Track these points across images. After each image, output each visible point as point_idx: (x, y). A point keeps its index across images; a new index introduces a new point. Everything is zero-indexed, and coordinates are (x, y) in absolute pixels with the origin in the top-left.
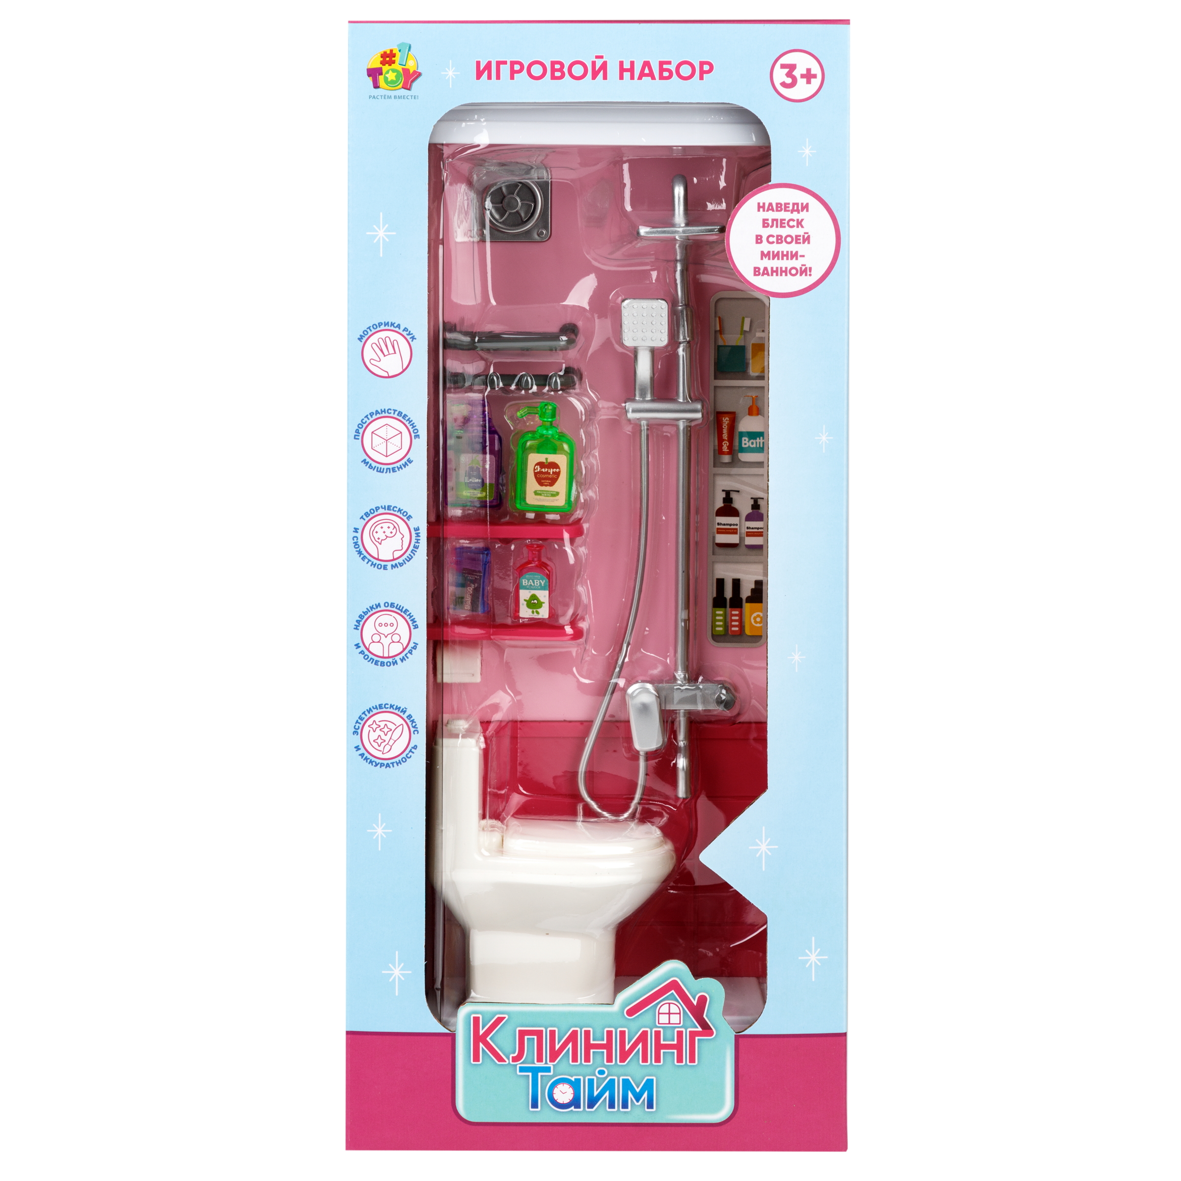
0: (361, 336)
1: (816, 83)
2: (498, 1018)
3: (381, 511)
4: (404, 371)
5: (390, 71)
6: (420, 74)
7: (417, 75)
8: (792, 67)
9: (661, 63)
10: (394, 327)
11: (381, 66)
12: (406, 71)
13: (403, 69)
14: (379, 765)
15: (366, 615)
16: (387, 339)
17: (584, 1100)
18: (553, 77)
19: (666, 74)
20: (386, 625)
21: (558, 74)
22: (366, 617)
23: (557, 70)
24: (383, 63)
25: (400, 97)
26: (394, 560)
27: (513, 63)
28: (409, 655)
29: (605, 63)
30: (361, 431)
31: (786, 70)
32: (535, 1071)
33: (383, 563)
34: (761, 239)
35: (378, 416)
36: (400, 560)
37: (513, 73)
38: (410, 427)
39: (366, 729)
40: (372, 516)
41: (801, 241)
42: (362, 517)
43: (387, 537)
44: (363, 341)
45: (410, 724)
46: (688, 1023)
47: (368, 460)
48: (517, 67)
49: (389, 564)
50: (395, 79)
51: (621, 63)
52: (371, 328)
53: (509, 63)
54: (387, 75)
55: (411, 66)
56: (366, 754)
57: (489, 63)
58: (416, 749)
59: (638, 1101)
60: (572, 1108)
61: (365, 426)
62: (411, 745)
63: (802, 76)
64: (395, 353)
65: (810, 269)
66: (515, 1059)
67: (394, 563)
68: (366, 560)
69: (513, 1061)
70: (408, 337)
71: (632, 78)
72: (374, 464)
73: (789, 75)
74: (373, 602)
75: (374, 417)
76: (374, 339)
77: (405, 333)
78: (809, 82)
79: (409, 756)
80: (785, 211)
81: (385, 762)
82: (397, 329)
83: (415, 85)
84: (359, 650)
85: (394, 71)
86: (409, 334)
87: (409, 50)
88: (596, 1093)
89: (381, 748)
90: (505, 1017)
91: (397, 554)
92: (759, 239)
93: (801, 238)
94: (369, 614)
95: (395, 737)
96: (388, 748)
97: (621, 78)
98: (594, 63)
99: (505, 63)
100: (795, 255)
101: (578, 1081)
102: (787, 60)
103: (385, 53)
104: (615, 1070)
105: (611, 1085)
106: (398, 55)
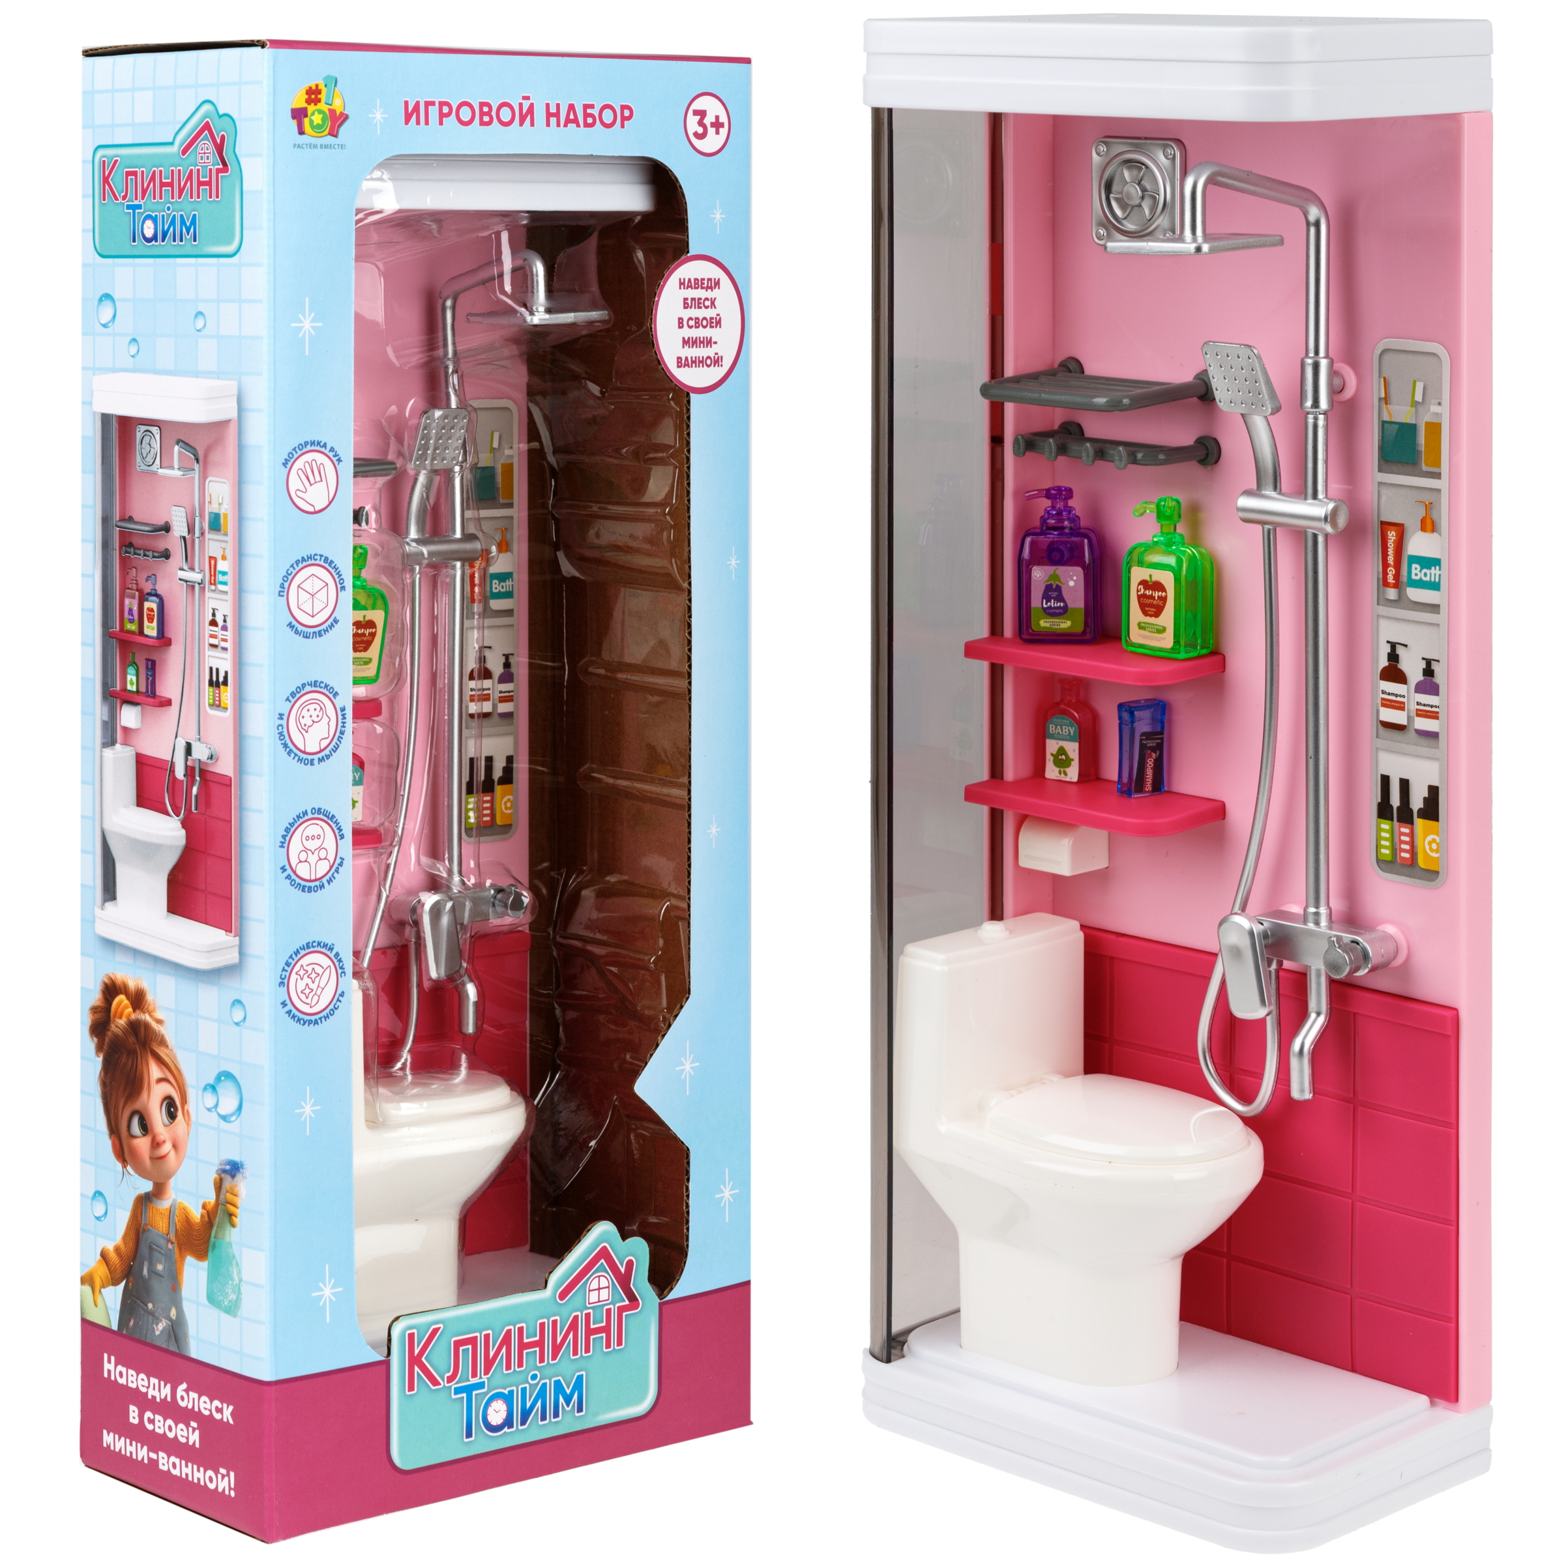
0: (286, 460)
1: (724, 131)
2: (434, 1330)
3: (308, 688)
4: (330, 503)
5: (316, 113)
6: (347, 117)
7: (344, 117)
8: (702, 114)
9: (586, 107)
10: (321, 447)
11: (305, 105)
12: (332, 112)
13: (329, 110)
14: (307, 1023)
15: (292, 827)
16: (314, 462)
17: (517, 1417)
18: (482, 123)
19: (590, 120)
20: (313, 838)
21: (486, 119)
22: (292, 830)
23: (486, 114)
24: (308, 101)
25: (326, 147)
26: (321, 751)
27: (442, 104)
28: (336, 875)
29: (532, 105)
30: (286, 585)
31: (698, 118)
32: (470, 1390)
33: (310, 757)
34: (682, 323)
35: (305, 564)
36: (327, 752)
37: (442, 116)
38: (336, 577)
39: (294, 977)
40: (298, 695)
41: (714, 325)
42: (288, 699)
43: (314, 722)
44: (289, 466)
45: (337, 964)
46: (617, 1297)
47: (294, 623)
48: (446, 110)
49: (316, 757)
50: (320, 122)
51: (548, 105)
52: (297, 449)
53: (437, 104)
54: (313, 118)
55: (338, 106)
56: (294, 1011)
57: (418, 103)
58: (342, 996)
59: (568, 1406)
60: (506, 1429)
61: (290, 577)
62: (339, 992)
63: (713, 125)
64: (321, 481)
65: (722, 357)
66: (450, 1379)
67: (320, 755)
68: (293, 755)
69: (447, 1382)
70: (335, 459)
71: (558, 125)
72: (300, 628)
73: (701, 123)
74: (300, 811)
75: (301, 566)
76: (299, 464)
77: (331, 454)
78: (717, 133)
79: (336, 1006)
80: (702, 288)
81: (313, 1018)
82: (323, 450)
83: (342, 130)
84: (286, 874)
85: (320, 112)
86: (335, 456)
87: (335, 86)
88: (528, 1405)
89: (308, 1001)
90: (439, 1328)
91: (324, 743)
92: (681, 324)
93: (714, 321)
94: (296, 825)
95: (322, 985)
96: (316, 998)
97: (548, 125)
98: (521, 105)
99: (433, 103)
100: (709, 342)
101: (511, 1392)
102: (697, 105)
103: (310, 88)
104: (548, 1372)
105: (543, 1392)
106: (324, 90)
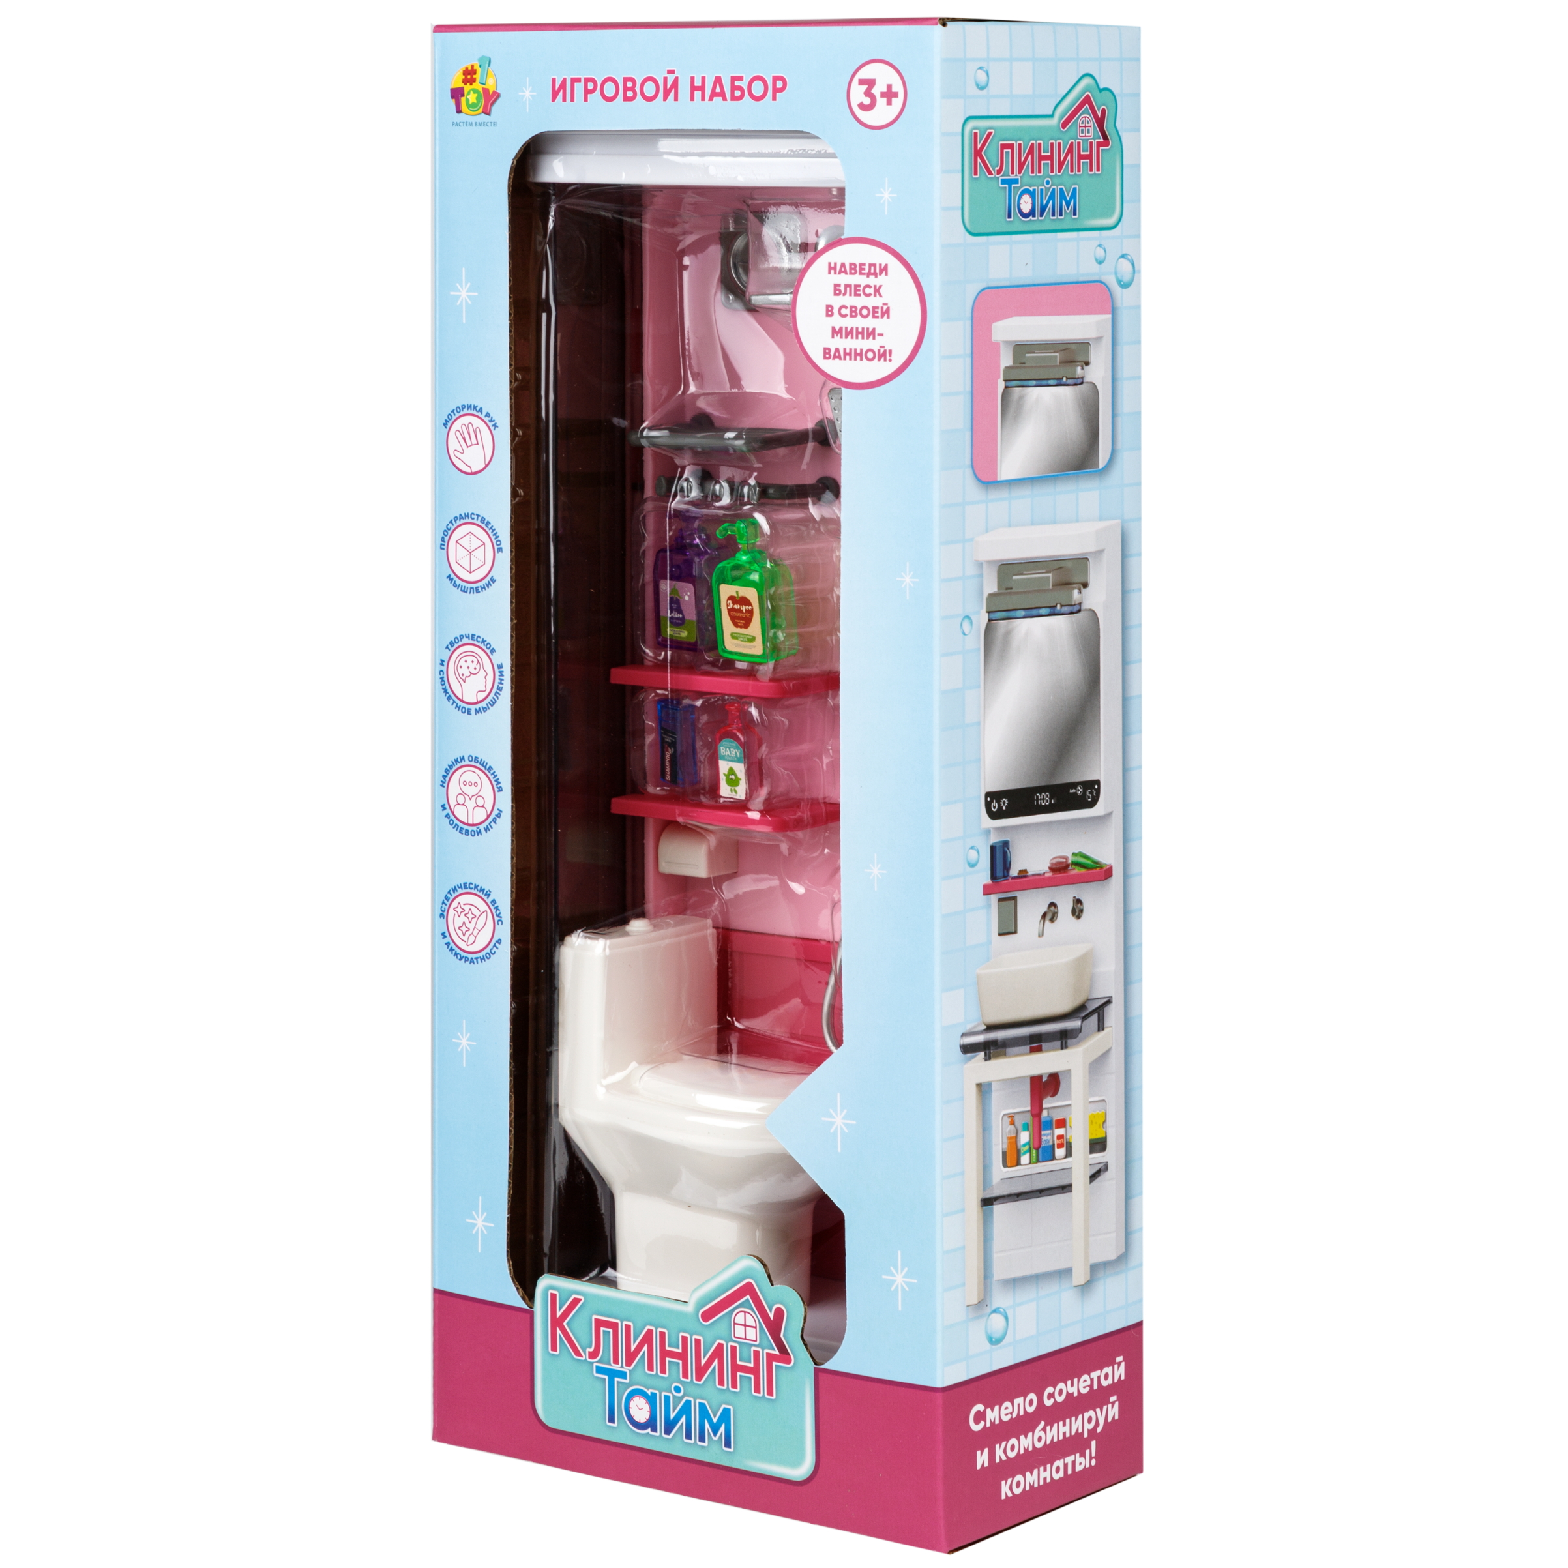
0: (446, 421)
1: (897, 102)
2: (575, 1299)
3: (465, 641)
4: (487, 466)
5: (472, 92)
6: (498, 96)
7: (497, 96)
8: (870, 83)
9: (734, 79)
10: (477, 411)
11: (462, 85)
12: (486, 91)
13: (483, 89)
14: (463, 960)
15: (451, 769)
16: (470, 425)
17: (660, 1423)
18: (626, 99)
19: (738, 93)
20: (470, 784)
21: (630, 94)
22: (451, 772)
23: (629, 89)
24: (465, 81)
25: (480, 124)
26: (478, 703)
27: (587, 80)
28: (493, 824)
29: (676, 79)
30: (446, 539)
31: (865, 87)
32: (612, 1374)
33: (467, 706)
34: (832, 311)
35: (462, 521)
36: (484, 704)
37: (587, 92)
38: (493, 538)
39: (451, 912)
40: (456, 646)
41: (879, 314)
42: (447, 647)
43: (471, 673)
44: (448, 427)
45: (494, 911)
46: (765, 1343)
47: (453, 576)
48: (590, 86)
49: (473, 707)
50: (475, 101)
51: (693, 79)
52: (455, 411)
53: (583, 81)
54: (468, 97)
55: (491, 85)
56: (452, 944)
57: (564, 80)
58: (500, 943)
59: (715, 1435)
60: (649, 1430)
61: (450, 532)
62: (496, 938)
63: (883, 95)
64: (478, 444)
65: (890, 352)
66: (592, 1356)
67: (477, 706)
68: (451, 701)
69: (590, 1358)
70: (490, 424)
71: (703, 99)
72: (458, 582)
73: (868, 93)
74: (458, 755)
75: (459, 522)
76: (457, 426)
77: (487, 419)
78: (889, 103)
79: (493, 951)
80: (861, 274)
81: (470, 956)
82: (479, 414)
83: (494, 109)
84: (445, 813)
85: (475, 91)
86: (491, 421)
87: (489, 65)
88: (672, 1416)
89: (465, 938)
90: (582, 1300)
91: (481, 696)
92: (829, 311)
93: (879, 310)
94: (454, 768)
95: (479, 926)
96: (472, 939)
97: (692, 99)
98: (665, 79)
99: (578, 80)
100: (871, 334)
101: (654, 1396)
102: (864, 74)
103: (467, 68)
104: (691, 1390)
105: (687, 1407)
106: (479, 71)
